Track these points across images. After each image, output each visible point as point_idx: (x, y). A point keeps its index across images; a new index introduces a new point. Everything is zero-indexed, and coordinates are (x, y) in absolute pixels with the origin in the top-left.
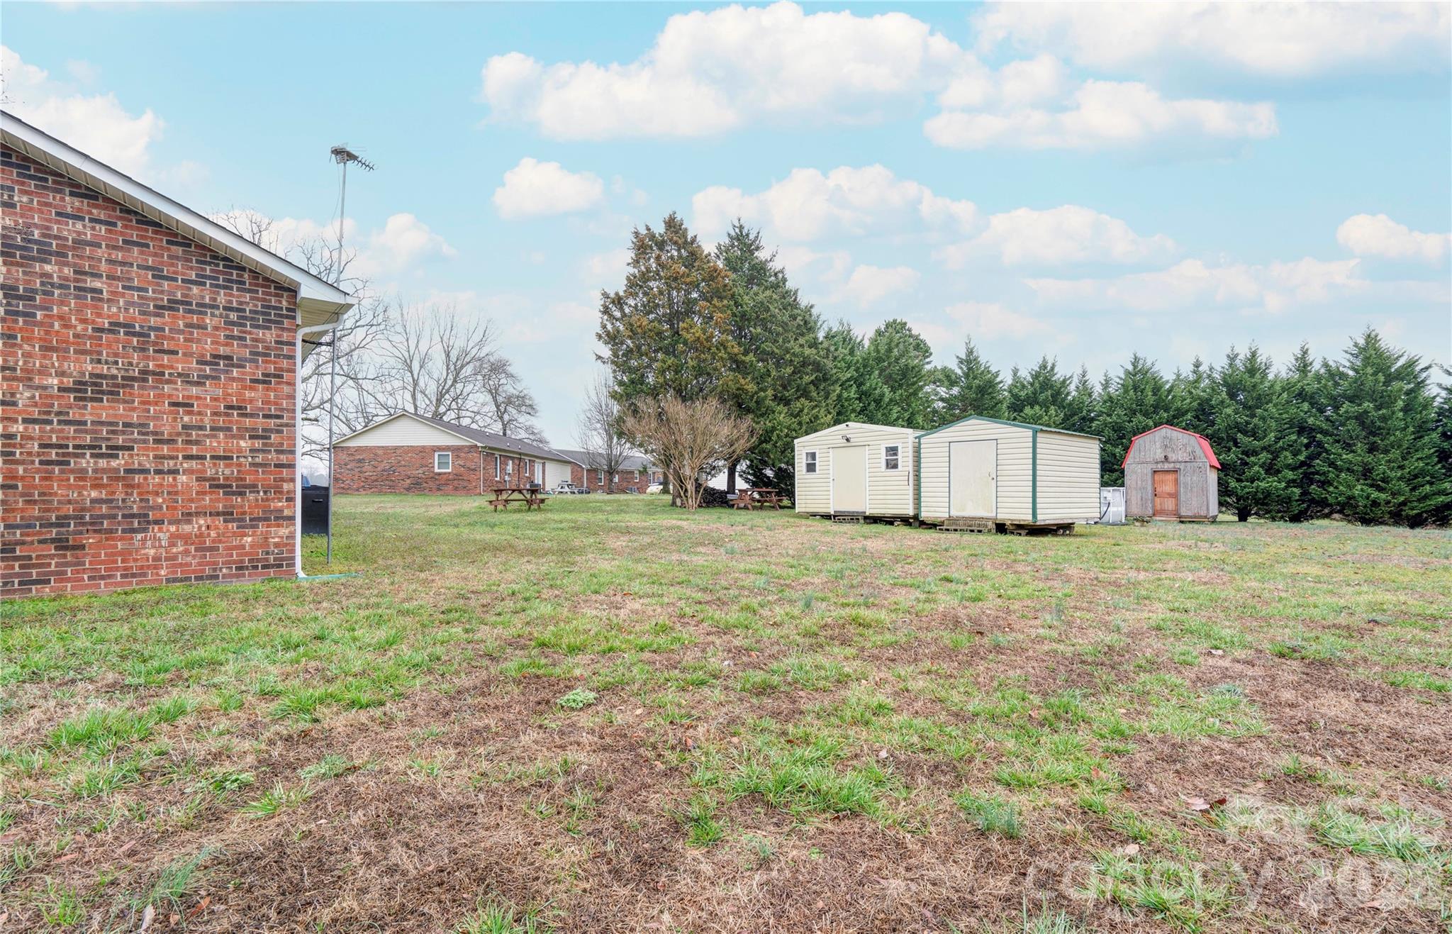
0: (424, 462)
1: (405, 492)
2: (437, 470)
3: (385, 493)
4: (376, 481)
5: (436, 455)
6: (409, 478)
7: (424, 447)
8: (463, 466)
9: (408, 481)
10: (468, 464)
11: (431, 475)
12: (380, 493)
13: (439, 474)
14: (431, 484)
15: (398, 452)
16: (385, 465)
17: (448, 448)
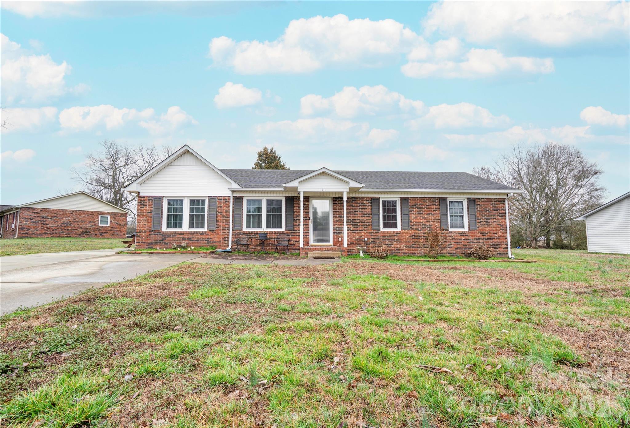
0: (92, 220)
1: (78, 236)
2: (100, 225)
3: (63, 237)
4: (57, 229)
5: (100, 216)
6: (81, 228)
7: (93, 212)
8: (117, 224)
9: (81, 230)
10: (120, 223)
11: (97, 227)
12: (59, 237)
13: (102, 227)
14: (96, 232)
15: (74, 213)
16: (64, 220)
17: (108, 214)
